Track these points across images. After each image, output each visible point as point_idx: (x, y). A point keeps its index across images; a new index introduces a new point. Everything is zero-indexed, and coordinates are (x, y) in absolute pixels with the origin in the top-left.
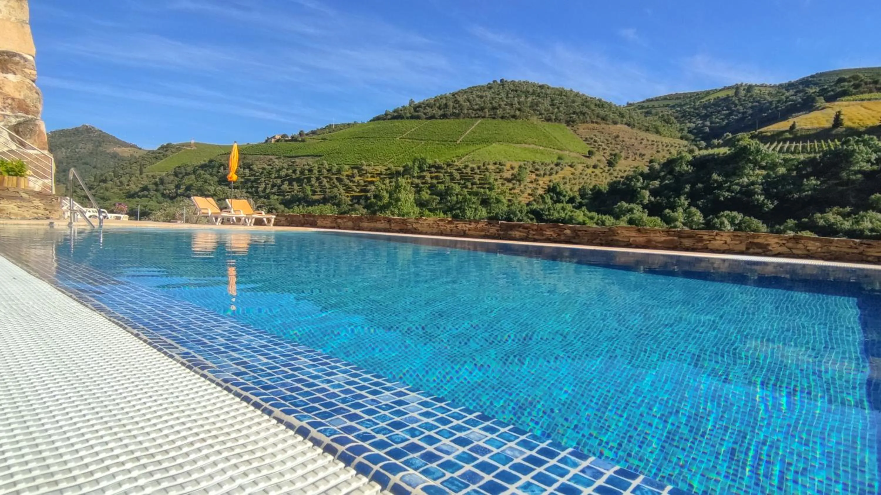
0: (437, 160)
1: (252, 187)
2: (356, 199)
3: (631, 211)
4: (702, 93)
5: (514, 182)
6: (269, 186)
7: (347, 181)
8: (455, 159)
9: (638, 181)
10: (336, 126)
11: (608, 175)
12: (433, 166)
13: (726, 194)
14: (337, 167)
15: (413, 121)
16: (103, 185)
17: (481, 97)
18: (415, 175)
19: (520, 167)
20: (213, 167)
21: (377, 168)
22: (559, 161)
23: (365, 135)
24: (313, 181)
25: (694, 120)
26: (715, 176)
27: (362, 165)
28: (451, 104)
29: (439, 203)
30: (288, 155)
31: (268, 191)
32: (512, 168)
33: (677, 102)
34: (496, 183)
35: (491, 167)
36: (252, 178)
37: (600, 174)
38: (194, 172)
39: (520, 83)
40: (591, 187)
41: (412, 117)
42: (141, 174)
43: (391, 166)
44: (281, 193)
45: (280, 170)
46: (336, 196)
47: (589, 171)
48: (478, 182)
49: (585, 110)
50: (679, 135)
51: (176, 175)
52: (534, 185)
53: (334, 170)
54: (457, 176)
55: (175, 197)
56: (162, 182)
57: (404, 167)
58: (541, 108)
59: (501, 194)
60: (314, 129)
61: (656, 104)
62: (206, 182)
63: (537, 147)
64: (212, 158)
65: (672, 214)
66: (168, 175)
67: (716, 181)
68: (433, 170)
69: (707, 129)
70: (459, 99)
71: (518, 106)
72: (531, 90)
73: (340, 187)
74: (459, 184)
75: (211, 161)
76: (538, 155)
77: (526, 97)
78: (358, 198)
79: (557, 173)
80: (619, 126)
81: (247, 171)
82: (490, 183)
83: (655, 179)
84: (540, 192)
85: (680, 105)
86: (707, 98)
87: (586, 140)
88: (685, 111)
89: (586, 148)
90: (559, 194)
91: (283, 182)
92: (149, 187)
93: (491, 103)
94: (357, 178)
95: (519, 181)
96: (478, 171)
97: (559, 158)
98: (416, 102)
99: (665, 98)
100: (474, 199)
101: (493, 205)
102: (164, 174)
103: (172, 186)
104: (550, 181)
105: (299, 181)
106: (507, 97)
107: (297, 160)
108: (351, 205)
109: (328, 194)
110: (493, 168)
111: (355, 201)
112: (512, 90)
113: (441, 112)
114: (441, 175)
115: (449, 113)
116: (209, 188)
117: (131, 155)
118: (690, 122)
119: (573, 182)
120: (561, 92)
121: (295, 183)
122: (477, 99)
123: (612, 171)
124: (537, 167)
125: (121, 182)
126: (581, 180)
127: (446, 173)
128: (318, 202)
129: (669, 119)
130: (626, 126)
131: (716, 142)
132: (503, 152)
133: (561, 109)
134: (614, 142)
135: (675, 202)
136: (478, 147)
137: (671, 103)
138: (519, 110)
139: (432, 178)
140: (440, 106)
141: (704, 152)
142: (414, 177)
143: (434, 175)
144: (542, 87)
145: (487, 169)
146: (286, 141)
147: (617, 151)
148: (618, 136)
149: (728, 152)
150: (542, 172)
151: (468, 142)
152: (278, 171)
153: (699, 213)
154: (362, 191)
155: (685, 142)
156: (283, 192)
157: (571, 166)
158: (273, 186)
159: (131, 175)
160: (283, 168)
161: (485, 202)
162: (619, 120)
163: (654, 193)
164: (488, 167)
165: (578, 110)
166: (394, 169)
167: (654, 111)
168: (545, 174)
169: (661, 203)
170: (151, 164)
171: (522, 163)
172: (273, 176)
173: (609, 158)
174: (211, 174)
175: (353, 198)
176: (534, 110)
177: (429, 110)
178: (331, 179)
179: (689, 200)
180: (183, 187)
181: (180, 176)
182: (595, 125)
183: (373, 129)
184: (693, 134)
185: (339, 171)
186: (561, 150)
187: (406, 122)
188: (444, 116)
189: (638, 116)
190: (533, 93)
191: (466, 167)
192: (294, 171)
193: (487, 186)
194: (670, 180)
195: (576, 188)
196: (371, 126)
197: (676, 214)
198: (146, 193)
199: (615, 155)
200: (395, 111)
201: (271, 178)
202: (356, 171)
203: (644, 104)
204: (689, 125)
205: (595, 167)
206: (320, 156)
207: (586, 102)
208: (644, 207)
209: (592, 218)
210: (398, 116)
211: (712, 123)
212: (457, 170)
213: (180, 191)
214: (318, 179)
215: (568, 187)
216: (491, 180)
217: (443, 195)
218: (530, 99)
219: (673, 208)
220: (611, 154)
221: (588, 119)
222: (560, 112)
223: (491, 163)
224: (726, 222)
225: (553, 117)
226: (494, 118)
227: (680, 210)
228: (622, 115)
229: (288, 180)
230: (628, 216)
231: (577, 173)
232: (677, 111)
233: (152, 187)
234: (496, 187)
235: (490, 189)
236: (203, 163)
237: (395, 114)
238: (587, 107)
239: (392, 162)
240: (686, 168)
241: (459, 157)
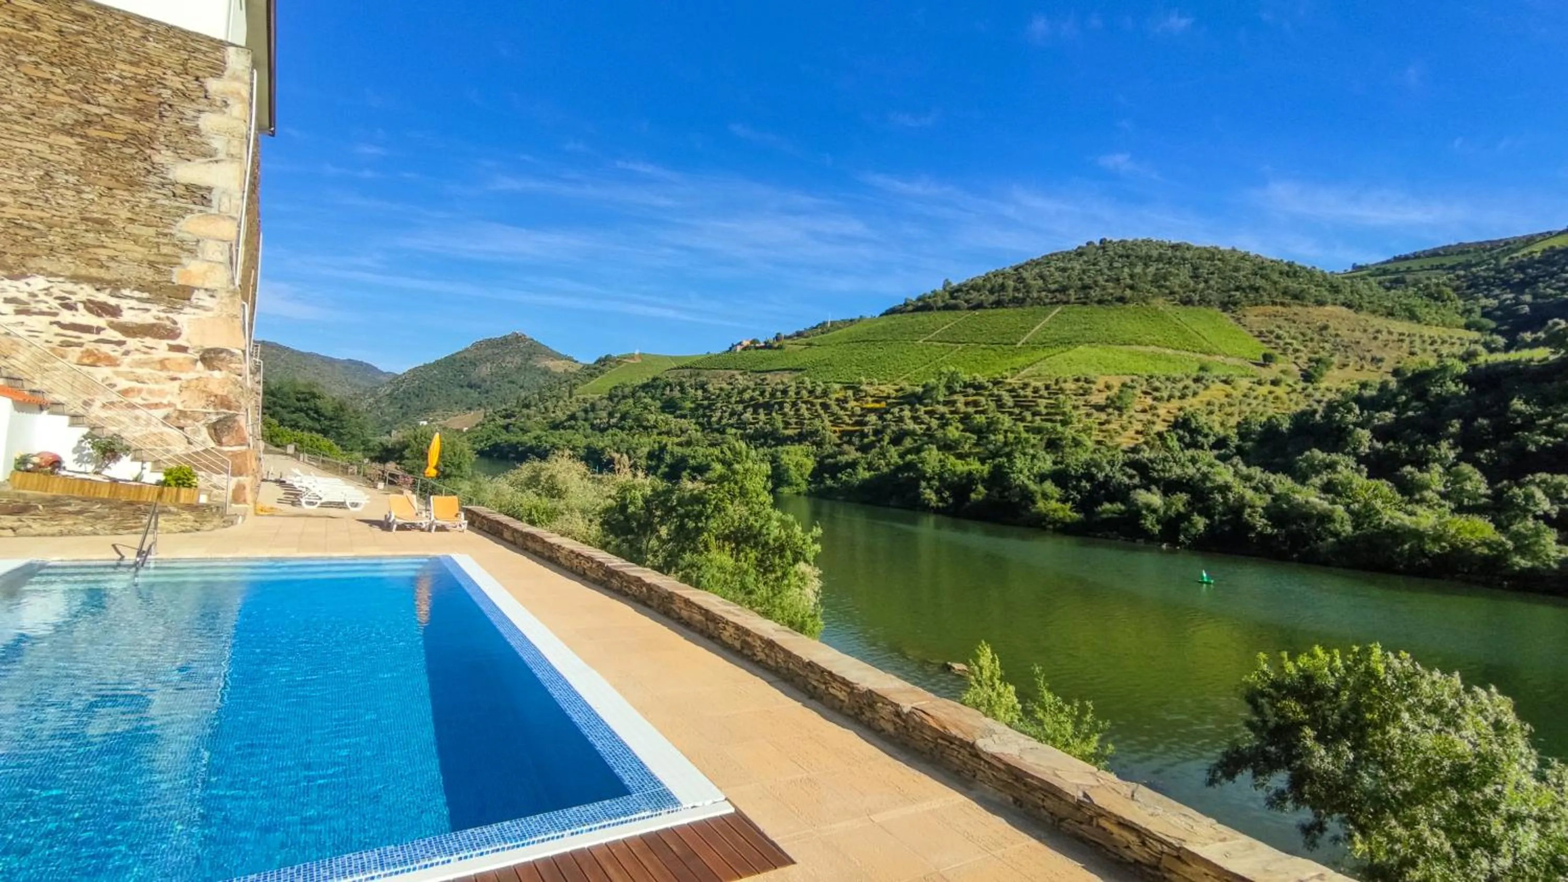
0: (978, 375)
1: (704, 416)
2: (846, 436)
3: (1332, 466)
4: (1515, 240)
5: (1110, 410)
6: (727, 414)
7: (835, 408)
8: (1008, 374)
9: (1350, 411)
10: (832, 323)
11: (1301, 397)
12: (971, 385)
13: (1543, 439)
14: (823, 386)
15: (947, 313)
16: (525, 411)
17: (1064, 270)
18: (941, 399)
19: (1124, 385)
20: (656, 388)
21: (882, 388)
22: (1201, 374)
23: (871, 338)
24: (787, 408)
25: (1497, 292)
26: (1517, 404)
27: (860, 383)
28: (1011, 283)
29: (976, 445)
30: (756, 369)
31: (724, 421)
32: (1108, 387)
33: (1462, 259)
34: (1075, 413)
35: (1070, 386)
36: (706, 403)
37: (1285, 397)
38: (633, 394)
39: (1134, 243)
40: (1264, 419)
41: (947, 307)
42: (570, 397)
43: (905, 384)
44: (741, 425)
45: (744, 390)
46: (818, 431)
47: (1263, 390)
48: (1044, 411)
49: (1259, 282)
50: (1463, 321)
51: (610, 398)
52: (1148, 416)
53: (819, 391)
54: (1008, 400)
55: (605, 429)
56: (593, 406)
57: (924, 386)
58: (1174, 283)
59: (1084, 431)
60: (801, 329)
61: (1415, 265)
62: (645, 408)
63: (1162, 350)
64: (658, 374)
65: (1418, 475)
66: (601, 399)
67: (1519, 413)
68: (971, 391)
69: (1527, 309)
70: (1025, 275)
71: (1129, 281)
72: (1155, 253)
73: (825, 417)
74: (1011, 414)
75: (655, 379)
76: (1162, 365)
77: (1146, 265)
78: (850, 434)
79: (1195, 394)
80: (1329, 308)
81: (700, 392)
82: (1064, 414)
83: (1387, 408)
84: (1160, 427)
85: (1468, 266)
86: (1525, 251)
87: (1260, 334)
88: (1476, 277)
89: (1259, 349)
90: (1195, 432)
91: (745, 408)
92: (578, 414)
93: (1081, 279)
94: (852, 404)
95: (1119, 409)
96: (1045, 393)
97: (1202, 368)
98: (955, 283)
99: (1434, 254)
100: (1034, 439)
101: (1067, 450)
102: (597, 397)
103: (604, 414)
104: (1180, 409)
105: (768, 407)
106: (1111, 268)
107: (768, 376)
108: (838, 446)
109: (807, 428)
110: (1073, 387)
111: (845, 439)
112: (1121, 256)
113: (993, 298)
114: (982, 399)
115: (1006, 299)
116: (649, 417)
117: (566, 371)
118: (1487, 297)
119: (1228, 410)
120: (1212, 255)
121: (761, 411)
122: (1057, 274)
123: (1310, 390)
124: (1157, 384)
125: (546, 408)
126: (1244, 407)
127: (991, 395)
128: (791, 440)
129: (1440, 293)
130: (1344, 309)
131: (1528, 336)
132: (1094, 361)
133: (1212, 283)
134: (1316, 337)
135: (1427, 452)
136: (1051, 351)
137: (1448, 262)
138: (1132, 288)
139: (967, 404)
140: (993, 287)
141: (1500, 357)
142: (938, 403)
143: (970, 399)
144: (1175, 247)
145: (1061, 389)
146: (757, 348)
147: (1323, 354)
148: (1325, 327)
149: (1552, 358)
150: (1165, 394)
151: (1033, 346)
152: (741, 392)
153: (1477, 476)
154: (857, 423)
155: (1474, 335)
156: (745, 423)
157: (1225, 382)
158: (732, 414)
159: (558, 398)
160: (748, 388)
161: (1053, 445)
162: (1329, 298)
163: (1380, 433)
164: (1063, 385)
165: (1245, 284)
166: (909, 389)
167: (1409, 278)
168: (1170, 397)
169: (1397, 454)
170: (584, 383)
171: (1127, 379)
172: (733, 400)
173: (1305, 367)
174: (653, 398)
175: (844, 433)
176: (1158, 287)
177: (974, 294)
178: (813, 404)
179: (1459, 450)
180: (618, 415)
181: (616, 400)
182: (1279, 308)
183: (883, 327)
184: (1494, 319)
185: (825, 393)
186: (1208, 354)
187: (936, 316)
188: (998, 304)
189: (1371, 289)
190: (1160, 259)
191: (1025, 386)
192: (762, 393)
193: (1059, 418)
194: (1415, 409)
195: (1233, 421)
196: (880, 324)
197: (1426, 476)
198: (573, 422)
199: (1318, 361)
200: (919, 299)
201: (729, 402)
202: (850, 393)
203: (1389, 266)
204: (1484, 302)
205: (1275, 383)
206: (801, 370)
207: (1261, 268)
208: (1360, 460)
209: (1248, 478)
210: (924, 306)
211: (1535, 296)
212: (1010, 391)
213: (613, 421)
214: (794, 404)
215: (1217, 418)
216: (1068, 408)
217: (981, 433)
218: (1152, 270)
219: (1422, 463)
220: (1310, 360)
221: (1266, 298)
222: (1208, 288)
223: (1070, 380)
224: (1539, 494)
225: (1196, 298)
226: (1085, 304)
227: (1437, 468)
228: (1334, 289)
229: (753, 406)
230: (1325, 476)
231: (1237, 394)
232: (1458, 277)
233: (581, 414)
234: (1075, 420)
235: (1064, 423)
236: (646, 381)
237: (920, 304)
238: (1262, 277)
239: (908, 379)
240: (1453, 388)
241: (1015, 370)
